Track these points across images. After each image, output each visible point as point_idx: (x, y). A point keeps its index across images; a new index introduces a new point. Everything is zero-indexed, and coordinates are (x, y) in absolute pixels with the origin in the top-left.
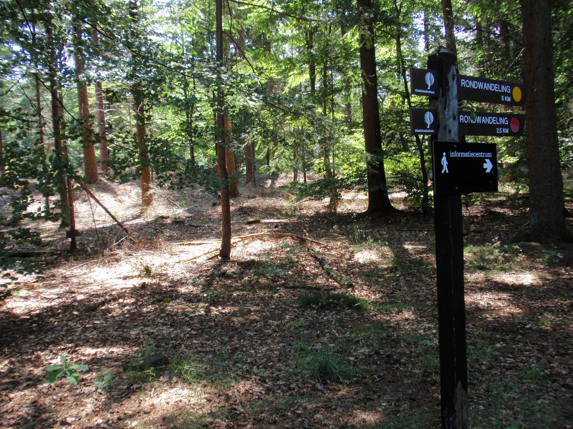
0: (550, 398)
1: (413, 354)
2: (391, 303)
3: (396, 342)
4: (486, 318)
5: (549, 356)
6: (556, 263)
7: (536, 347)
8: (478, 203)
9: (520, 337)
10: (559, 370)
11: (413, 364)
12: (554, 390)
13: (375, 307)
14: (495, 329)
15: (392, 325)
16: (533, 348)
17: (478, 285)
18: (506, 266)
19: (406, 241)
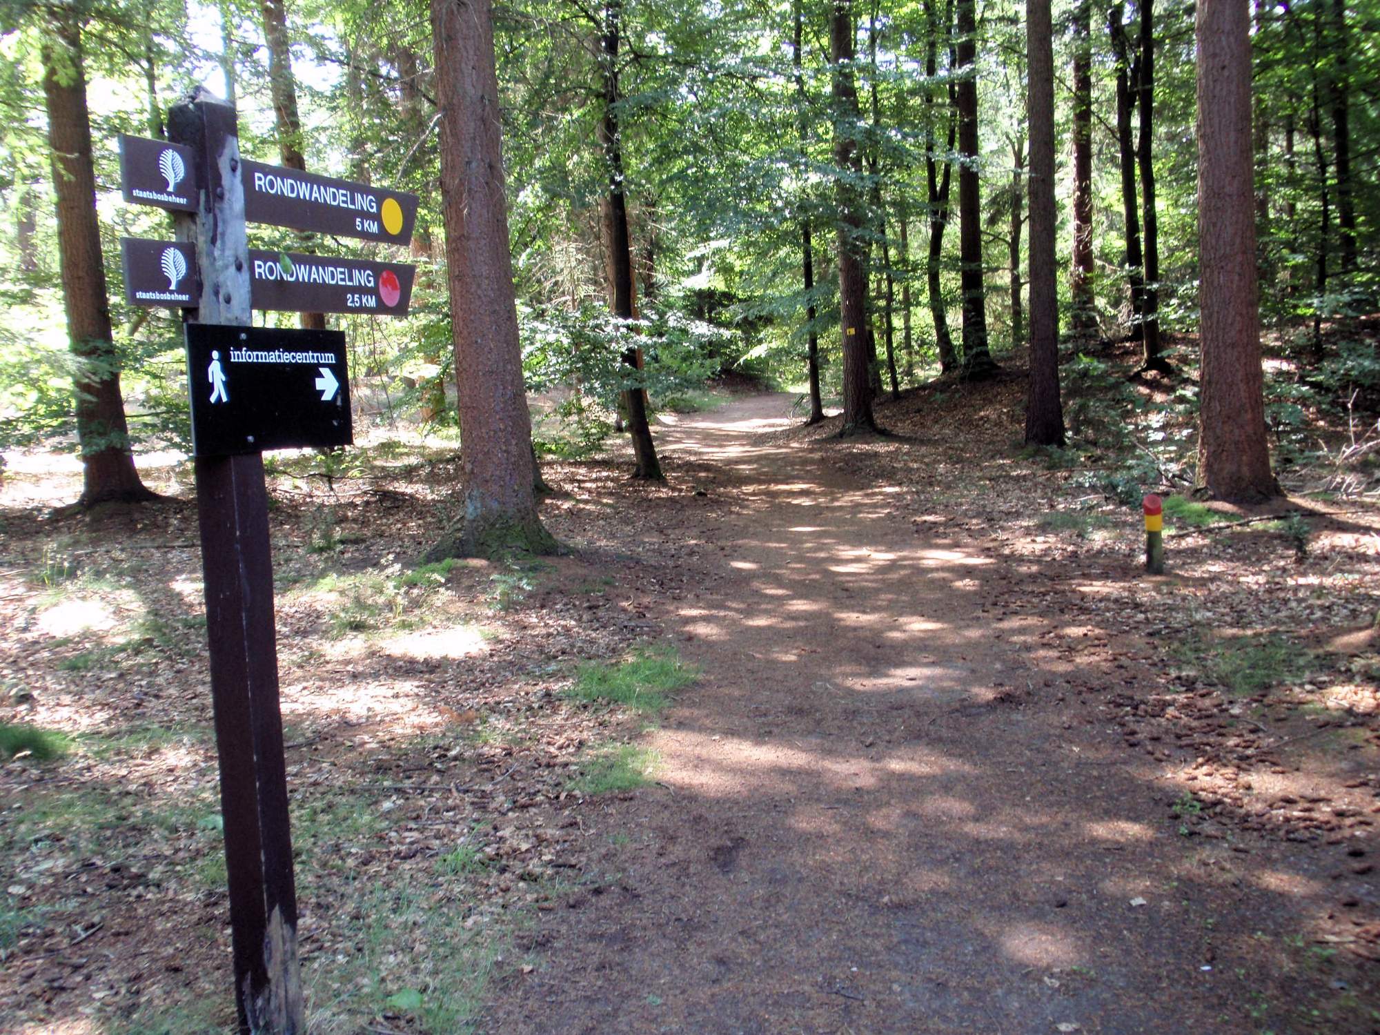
0: (493, 909)
1: (181, 854)
2: (131, 732)
3: (140, 831)
4: (363, 744)
5: (496, 815)
6: (519, 603)
7: (468, 798)
8: (356, 473)
9: (435, 778)
10: (515, 843)
11: (180, 879)
12: (502, 890)
13: (89, 746)
14: (381, 768)
15: (132, 787)
16: (462, 800)
17: (350, 668)
18: (412, 618)
19: (179, 572)
